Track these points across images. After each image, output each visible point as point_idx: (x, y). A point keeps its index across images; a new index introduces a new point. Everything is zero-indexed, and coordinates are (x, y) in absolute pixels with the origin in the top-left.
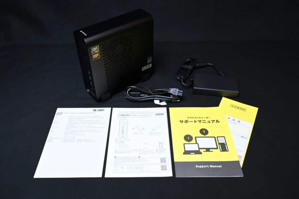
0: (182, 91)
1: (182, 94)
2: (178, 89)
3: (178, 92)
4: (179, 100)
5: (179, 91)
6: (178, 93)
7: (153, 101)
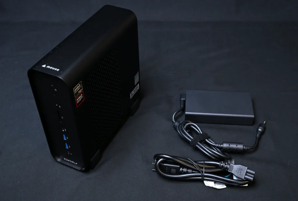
0: (254, 173)
1: (253, 176)
2: (247, 168)
3: (247, 172)
4: (247, 185)
5: (248, 170)
6: (246, 175)
7: (202, 181)
